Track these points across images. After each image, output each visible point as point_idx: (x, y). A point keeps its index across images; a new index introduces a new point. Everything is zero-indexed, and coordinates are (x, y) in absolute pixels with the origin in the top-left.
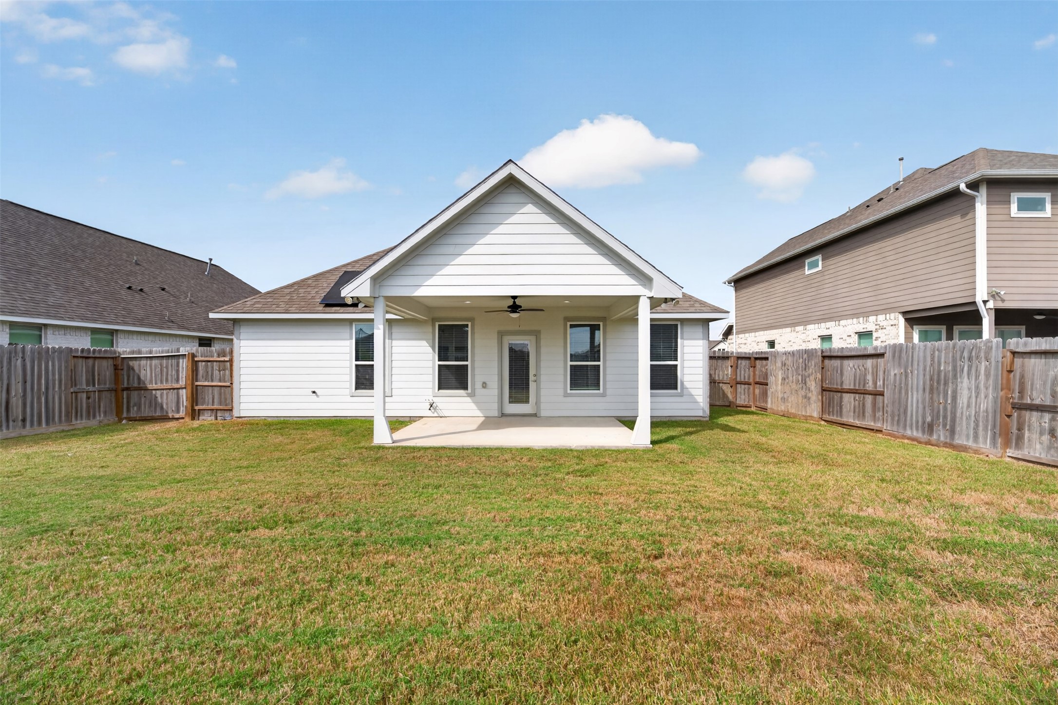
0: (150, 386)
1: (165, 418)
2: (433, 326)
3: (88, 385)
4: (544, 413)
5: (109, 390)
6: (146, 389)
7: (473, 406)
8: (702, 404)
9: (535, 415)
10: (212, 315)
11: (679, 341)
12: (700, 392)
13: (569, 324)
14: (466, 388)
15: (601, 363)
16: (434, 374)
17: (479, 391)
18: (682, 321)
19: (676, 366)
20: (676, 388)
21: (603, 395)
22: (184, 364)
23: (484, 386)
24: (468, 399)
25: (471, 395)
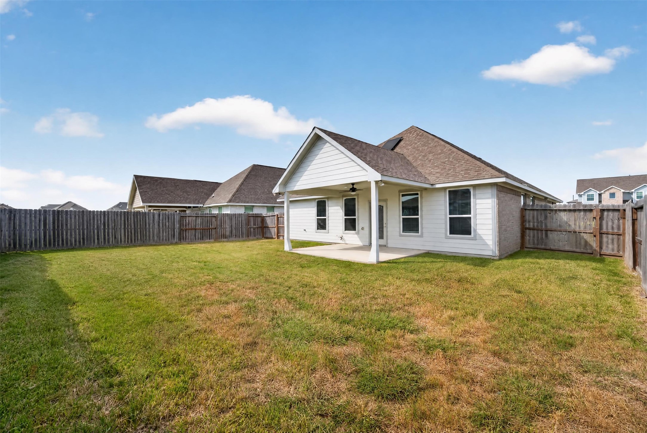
0: (269, 226)
1: (272, 238)
2: (343, 199)
3: (254, 225)
4: (389, 245)
5: (259, 227)
6: (268, 227)
7: (358, 239)
8: (491, 246)
9: (385, 246)
10: (278, 200)
11: (472, 200)
12: (491, 237)
13: (401, 194)
14: (355, 230)
15: (419, 217)
16: (343, 223)
17: (361, 231)
18: (475, 186)
19: (470, 218)
20: (470, 234)
21: (421, 236)
22: (276, 217)
23: (363, 229)
24: (356, 236)
25: (358, 233)
